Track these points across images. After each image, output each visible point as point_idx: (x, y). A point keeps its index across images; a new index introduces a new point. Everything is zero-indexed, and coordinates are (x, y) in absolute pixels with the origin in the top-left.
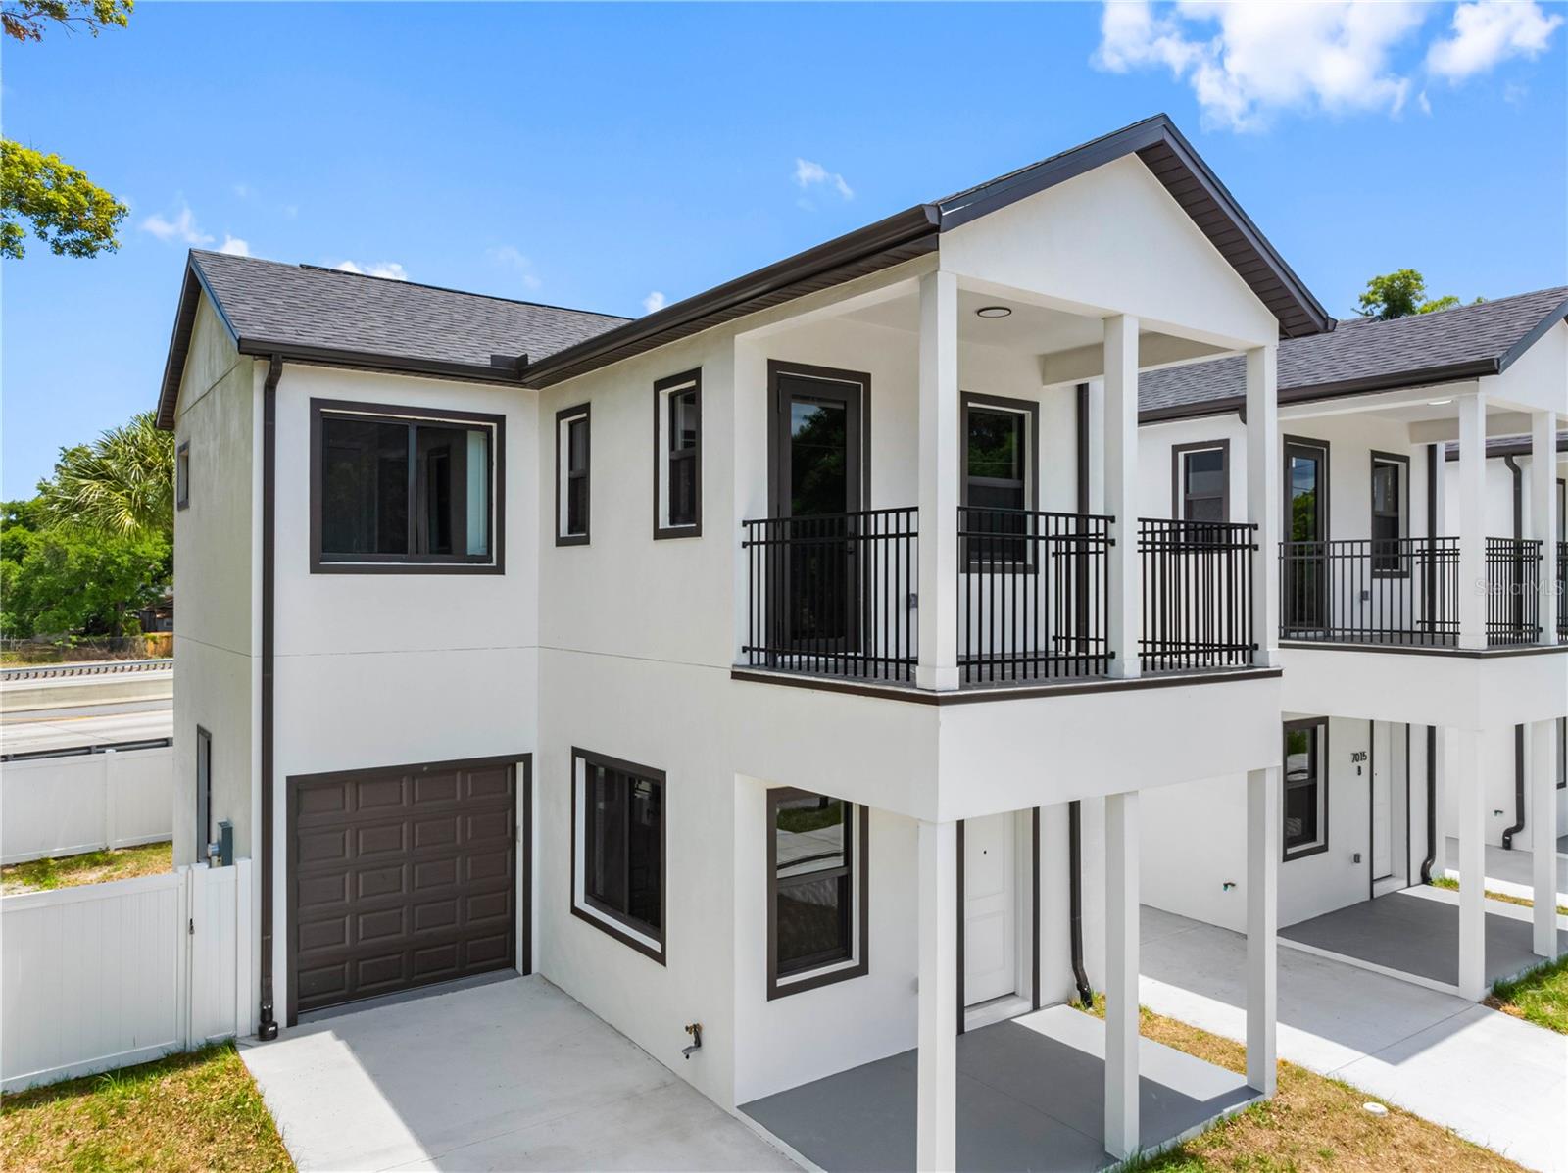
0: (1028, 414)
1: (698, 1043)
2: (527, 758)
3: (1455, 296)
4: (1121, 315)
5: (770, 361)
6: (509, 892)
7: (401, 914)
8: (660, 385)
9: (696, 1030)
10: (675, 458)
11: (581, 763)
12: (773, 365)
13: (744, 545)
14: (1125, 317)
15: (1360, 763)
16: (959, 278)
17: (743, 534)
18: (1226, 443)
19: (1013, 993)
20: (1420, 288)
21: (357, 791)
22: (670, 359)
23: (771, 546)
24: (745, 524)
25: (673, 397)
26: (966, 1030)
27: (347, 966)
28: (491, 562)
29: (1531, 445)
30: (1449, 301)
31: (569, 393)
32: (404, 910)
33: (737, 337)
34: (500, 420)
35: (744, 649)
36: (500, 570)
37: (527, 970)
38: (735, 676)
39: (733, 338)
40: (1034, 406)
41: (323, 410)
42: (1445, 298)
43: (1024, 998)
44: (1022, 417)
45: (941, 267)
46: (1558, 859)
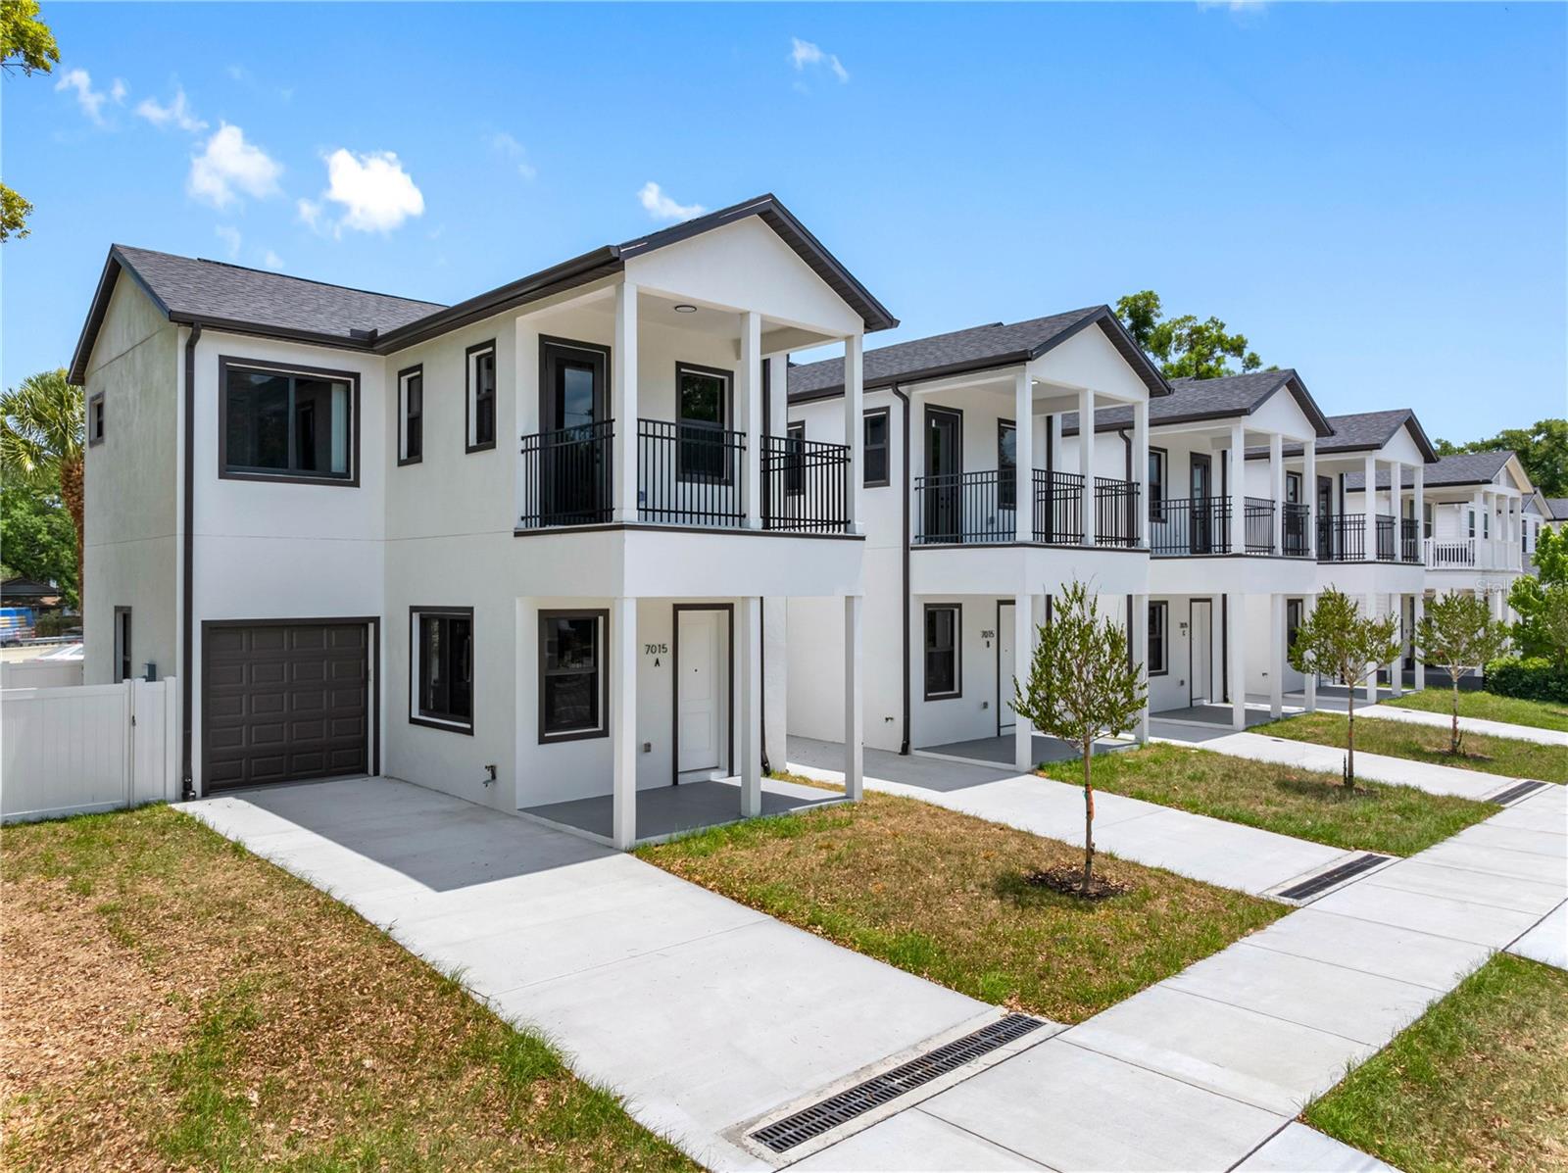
0: (726, 378)
1: (494, 777)
2: (376, 620)
3: (1194, 315)
4: (748, 312)
5: (541, 336)
6: (363, 718)
7: (282, 728)
8: (470, 350)
9: (492, 769)
10: (481, 399)
11: (416, 617)
12: (542, 338)
13: (523, 452)
14: (751, 314)
15: (988, 639)
16: (638, 287)
17: (522, 445)
18: (887, 409)
19: (717, 767)
20: (1158, 307)
21: (251, 639)
22: (476, 333)
23: (543, 451)
24: (523, 438)
25: (479, 359)
26: (679, 783)
27: (243, 761)
28: (349, 477)
29: (1133, 422)
30: (1188, 318)
31: (407, 357)
32: (285, 725)
33: (518, 319)
34: (357, 376)
35: (523, 518)
36: (356, 484)
37: (377, 772)
38: (517, 534)
39: (515, 320)
40: (730, 374)
41: (228, 364)
42: (1186, 316)
43: (724, 769)
44: (722, 381)
45: (626, 280)
46: (1150, 722)
